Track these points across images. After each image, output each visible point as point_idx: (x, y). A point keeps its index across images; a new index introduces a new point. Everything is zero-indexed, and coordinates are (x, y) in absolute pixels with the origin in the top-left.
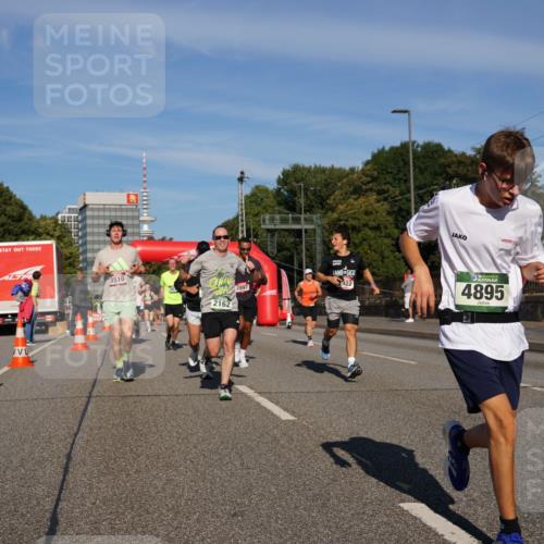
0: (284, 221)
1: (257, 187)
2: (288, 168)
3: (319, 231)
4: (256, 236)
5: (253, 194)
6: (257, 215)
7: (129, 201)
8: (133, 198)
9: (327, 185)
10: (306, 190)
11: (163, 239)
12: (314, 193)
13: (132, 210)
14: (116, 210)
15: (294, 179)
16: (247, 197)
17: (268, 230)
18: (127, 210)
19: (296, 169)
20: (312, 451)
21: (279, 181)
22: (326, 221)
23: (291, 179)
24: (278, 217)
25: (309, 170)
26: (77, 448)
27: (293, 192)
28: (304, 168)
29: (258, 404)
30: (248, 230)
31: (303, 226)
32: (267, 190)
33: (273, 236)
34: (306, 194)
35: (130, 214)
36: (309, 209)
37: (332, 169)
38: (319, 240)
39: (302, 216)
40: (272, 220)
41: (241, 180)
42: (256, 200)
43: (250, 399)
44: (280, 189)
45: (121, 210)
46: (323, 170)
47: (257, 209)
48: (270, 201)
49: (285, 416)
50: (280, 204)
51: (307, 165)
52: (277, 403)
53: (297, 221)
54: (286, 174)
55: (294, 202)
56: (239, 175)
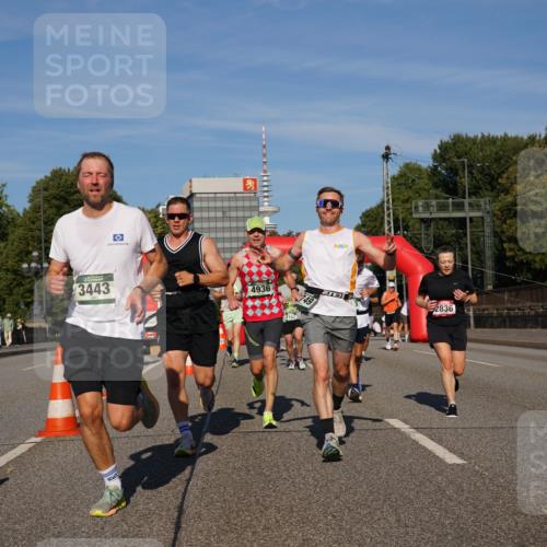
0: (442, 208)
1: (407, 166)
2: (446, 139)
3: (488, 219)
4: (406, 228)
5: (402, 175)
6: (407, 201)
7: (245, 188)
8: (250, 183)
9: (497, 160)
10: (470, 166)
11: (289, 234)
12: (482, 170)
13: (250, 199)
14: (229, 199)
15: (453, 153)
16: (394, 178)
17: (423, 220)
18: (243, 199)
19: (458, 140)
20: (489, 506)
21: (435, 157)
22: (497, 206)
23: (451, 154)
24: (434, 202)
25: (474, 141)
26: (190, 497)
27: (453, 171)
28: (468, 139)
29: (415, 442)
30: (396, 221)
31: (467, 213)
32: (419, 169)
33: (428, 227)
34: (470, 173)
35: (247, 204)
36: (475, 191)
37: (505, 138)
38: (488, 230)
39: (466, 201)
40: (427, 207)
41: (386, 157)
42: (405, 182)
43: (404, 437)
44: (436, 167)
45: (237, 199)
46: (492, 141)
47: (407, 193)
48: (424, 182)
49: (452, 459)
50: (436, 186)
51: (471, 135)
52: (440, 442)
53: (459, 207)
54: (444, 147)
55: (455, 184)
56: (383, 151)
